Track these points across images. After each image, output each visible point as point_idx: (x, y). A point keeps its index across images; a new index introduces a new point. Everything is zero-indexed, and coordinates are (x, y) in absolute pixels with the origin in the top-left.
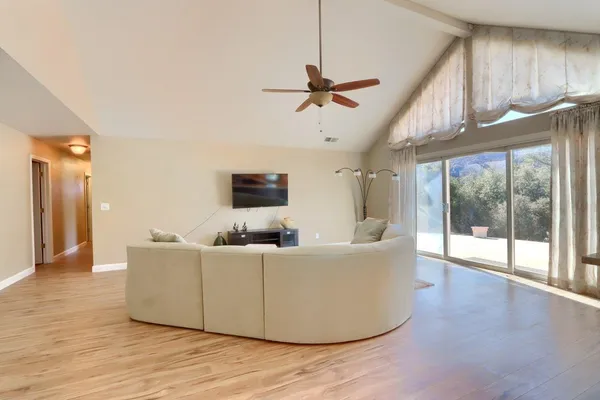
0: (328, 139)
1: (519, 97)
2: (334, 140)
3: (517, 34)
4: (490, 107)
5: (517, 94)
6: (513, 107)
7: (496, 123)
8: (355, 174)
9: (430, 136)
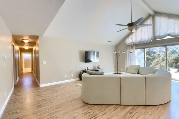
0: (109, 42)
1: (171, 32)
2: (110, 42)
3: (169, 16)
4: (161, 35)
5: (170, 32)
6: (169, 35)
7: (162, 39)
8: (114, 52)
9: (141, 42)
